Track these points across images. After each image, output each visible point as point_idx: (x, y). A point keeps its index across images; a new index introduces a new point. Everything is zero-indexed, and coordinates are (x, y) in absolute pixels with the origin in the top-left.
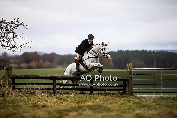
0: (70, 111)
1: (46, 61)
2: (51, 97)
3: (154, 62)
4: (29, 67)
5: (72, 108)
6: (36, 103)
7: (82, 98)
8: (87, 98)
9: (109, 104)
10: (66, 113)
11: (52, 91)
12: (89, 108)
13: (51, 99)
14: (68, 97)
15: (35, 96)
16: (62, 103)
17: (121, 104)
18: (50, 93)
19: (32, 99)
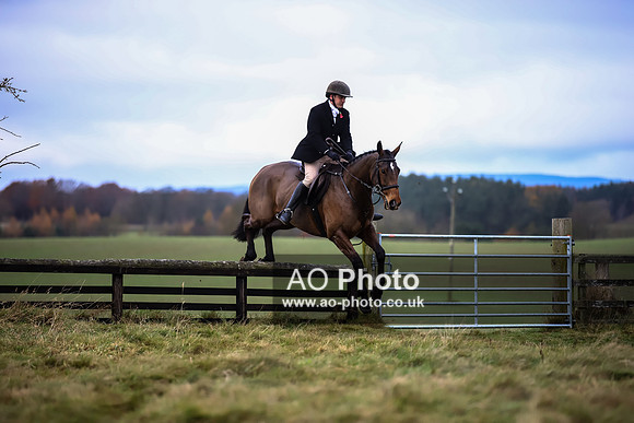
0: (170, 381)
1: (87, 211)
2: (106, 334)
3: (448, 214)
4: (29, 233)
5: (177, 369)
6: (52, 353)
7: (209, 335)
8: (227, 336)
9: (302, 355)
10: (158, 385)
11: (108, 314)
12: (234, 371)
13: (105, 341)
14: (164, 334)
15: (51, 331)
16: (141, 352)
17: (343, 355)
18: (101, 320)
19: (41, 340)
